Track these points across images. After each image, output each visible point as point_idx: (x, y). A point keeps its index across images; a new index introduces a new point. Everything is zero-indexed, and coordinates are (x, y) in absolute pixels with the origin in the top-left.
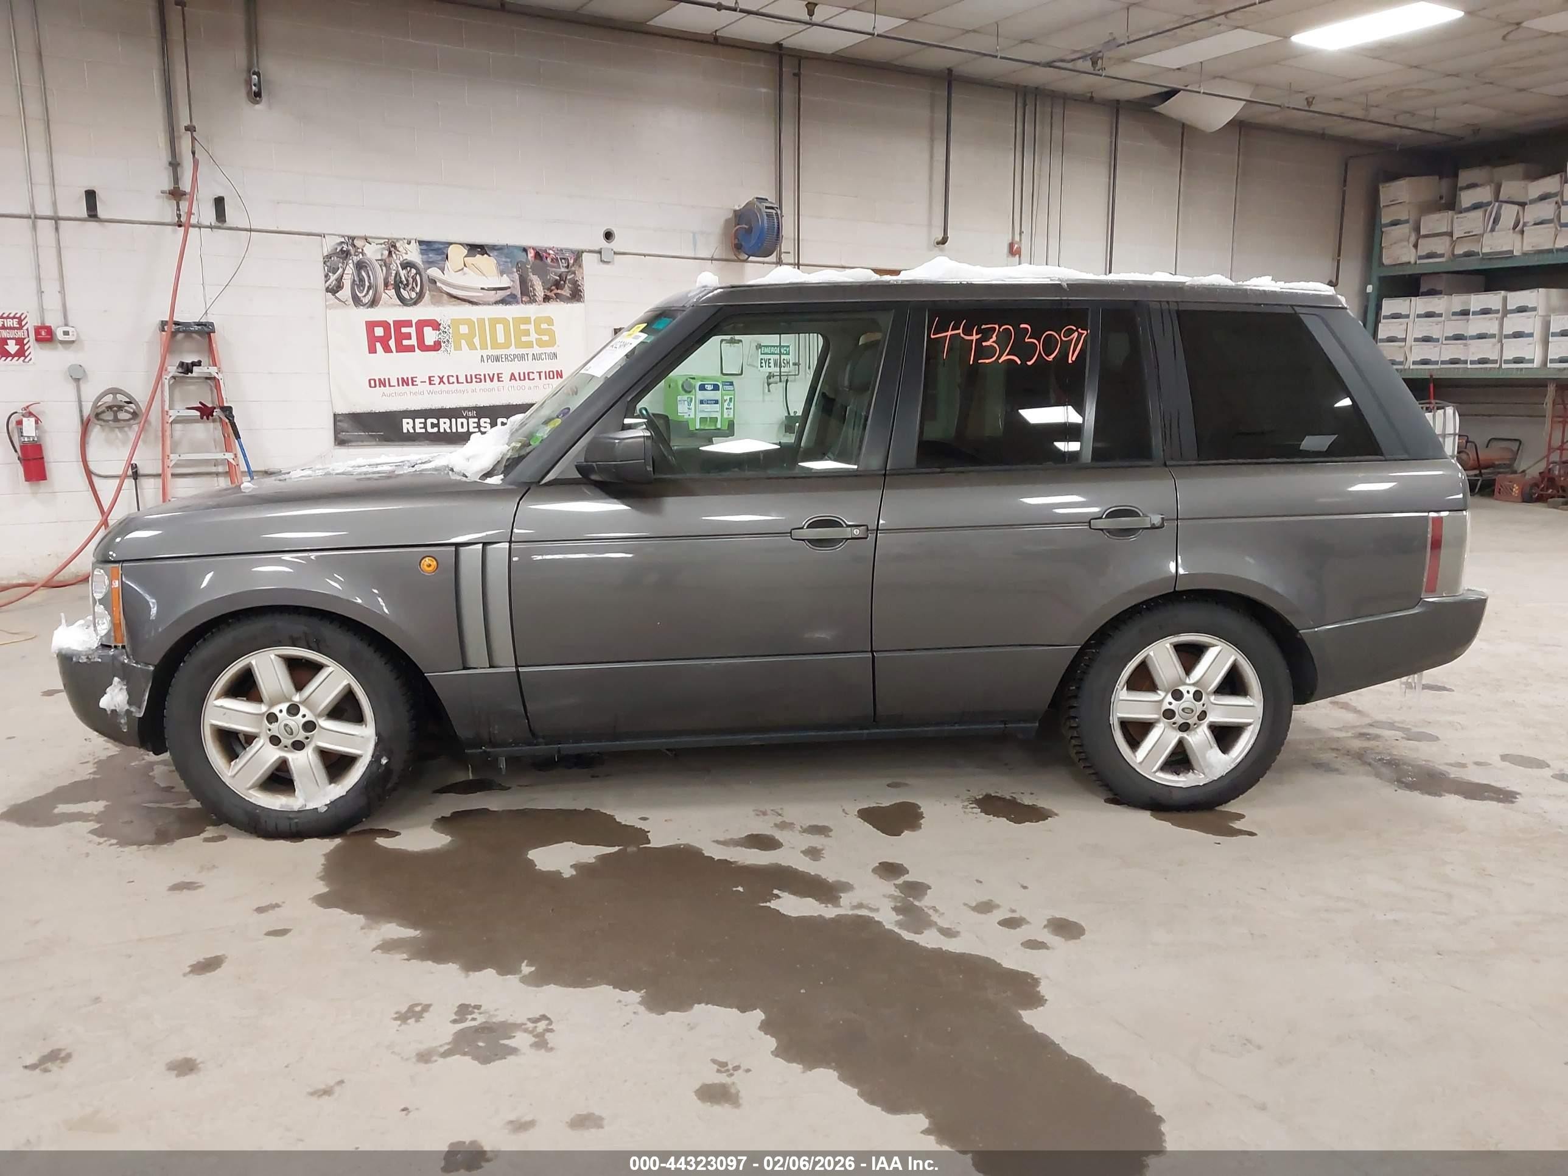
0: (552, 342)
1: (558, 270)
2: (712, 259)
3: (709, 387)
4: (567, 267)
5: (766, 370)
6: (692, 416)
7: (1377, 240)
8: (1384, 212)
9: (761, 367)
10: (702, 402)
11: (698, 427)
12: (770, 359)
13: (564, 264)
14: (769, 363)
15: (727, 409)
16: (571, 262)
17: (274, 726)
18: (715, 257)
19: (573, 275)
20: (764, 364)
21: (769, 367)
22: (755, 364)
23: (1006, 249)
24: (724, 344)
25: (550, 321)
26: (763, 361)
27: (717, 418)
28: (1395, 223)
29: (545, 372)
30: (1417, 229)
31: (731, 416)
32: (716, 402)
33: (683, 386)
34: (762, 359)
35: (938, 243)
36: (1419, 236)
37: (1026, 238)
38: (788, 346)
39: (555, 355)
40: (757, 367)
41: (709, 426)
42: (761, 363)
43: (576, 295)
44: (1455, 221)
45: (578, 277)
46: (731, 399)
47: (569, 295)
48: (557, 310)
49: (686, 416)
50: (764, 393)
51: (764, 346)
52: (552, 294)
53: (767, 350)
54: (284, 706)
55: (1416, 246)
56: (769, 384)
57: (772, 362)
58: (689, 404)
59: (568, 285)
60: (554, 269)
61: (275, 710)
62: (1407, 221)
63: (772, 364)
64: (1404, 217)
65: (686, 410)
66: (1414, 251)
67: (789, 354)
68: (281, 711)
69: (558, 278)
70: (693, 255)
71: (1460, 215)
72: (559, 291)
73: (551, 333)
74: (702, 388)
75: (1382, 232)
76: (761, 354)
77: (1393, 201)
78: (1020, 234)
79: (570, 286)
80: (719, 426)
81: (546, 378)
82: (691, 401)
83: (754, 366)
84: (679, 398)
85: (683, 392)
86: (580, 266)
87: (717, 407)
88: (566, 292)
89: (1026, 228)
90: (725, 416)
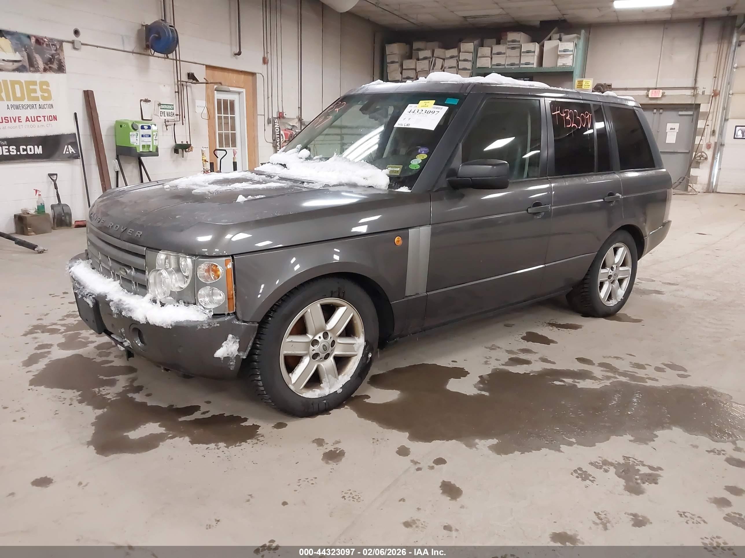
0: (49, 98)
1: (51, 52)
2: (133, 53)
3: (146, 127)
4: (56, 50)
5: (163, 118)
6: (138, 144)
7: (385, 69)
8: (388, 57)
9: (161, 116)
10: (143, 136)
11: (141, 151)
12: (165, 112)
13: (53, 48)
14: (165, 114)
15: (155, 140)
16: (58, 47)
17: (316, 347)
18: (135, 51)
19: (58, 56)
20: (162, 115)
21: (165, 116)
22: (158, 115)
23: (261, 61)
24: (142, 103)
25: (47, 84)
26: (162, 113)
27: (150, 145)
28: (393, 62)
29: (47, 116)
30: (402, 65)
31: (157, 144)
32: (150, 136)
33: (132, 126)
34: (161, 112)
35: (235, 54)
36: (402, 69)
37: (269, 55)
38: (173, 105)
39: (52, 106)
40: (159, 116)
41: (146, 150)
42: (161, 114)
43: (61, 69)
44: (417, 63)
45: (61, 57)
46: (156, 134)
47: (56, 68)
48: (51, 77)
49: (135, 144)
50: (163, 131)
51: (162, 104)
52: (47, 67)
53: (163, 107)
54: (321, 335)
55: (401, 73)
56: (166, 126)
57: (166, 113)
58: (137, 137)
59: (56, 62)
60: (48, 51)
61: (317, 338)
62: (397, 62)
63: (166, 115)
64: (397, 60)
65: (135, 141)
66: (401, 75)
67: (173, 109)
68: (320, 337)
69: (51, 57)
70: (122, 49)
71: (419, 62)
72: (51, 66)
73: (48, 91)
74: (142, 128)
75: (387, 66)
76: (161, 109)
77: (391, 52)
78: (267, 53)
79: (57, 62)
80: (151, 150)
81: (48, 121)
82: (137, 135)
83: (157, 115)
84: (131, 133)
85: (133, 130)
86: (62, 50)
87: (150, 139)
88: (55, 66)
89: (269, 51)
90: (154, 144)
